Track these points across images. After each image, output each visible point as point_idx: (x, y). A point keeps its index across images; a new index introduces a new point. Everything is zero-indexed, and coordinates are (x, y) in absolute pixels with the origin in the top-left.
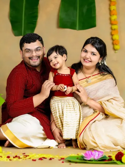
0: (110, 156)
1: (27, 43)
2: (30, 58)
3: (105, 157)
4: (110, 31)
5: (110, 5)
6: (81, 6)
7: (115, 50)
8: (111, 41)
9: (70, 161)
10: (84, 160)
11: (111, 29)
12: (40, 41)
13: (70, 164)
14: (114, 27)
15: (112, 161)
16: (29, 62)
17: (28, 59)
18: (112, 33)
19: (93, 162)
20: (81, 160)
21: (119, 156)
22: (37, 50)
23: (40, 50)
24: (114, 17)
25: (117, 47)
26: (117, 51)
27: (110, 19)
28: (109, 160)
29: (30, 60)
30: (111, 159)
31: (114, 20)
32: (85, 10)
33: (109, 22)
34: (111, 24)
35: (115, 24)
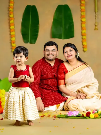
0: (83, 114)
1: (48, 46)
2: (48, 55)
3: (80, 114)
4: (81, 39)
5: (82, 24)
6: (65, 25)
7: (84, 51)
8: (82, 46)
9: (59, 117)
10: (67, 116)
11: (82, 38)
12: (56, 46)
13: (59, 119)
14: (84, 37)
15: (84, 117)
16: (47, 57)
17: (47, 55)
18: (83, 41)
19: (73, 117)
20: (66, 116)
21: (88, 114)
22: (53, 51)
23: (55, 51)
24: (84, 31)
25: (85, 49)
26: (85, 52)
27: (82, 33)
28: (82, 116)
29: (48, 56)
30: (83, 116)
31: (84, 33)
32: (67, 27)
33: (81, 34)
34: (82, 35)
35: (85, 36)
